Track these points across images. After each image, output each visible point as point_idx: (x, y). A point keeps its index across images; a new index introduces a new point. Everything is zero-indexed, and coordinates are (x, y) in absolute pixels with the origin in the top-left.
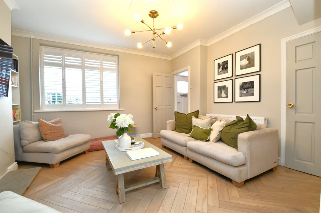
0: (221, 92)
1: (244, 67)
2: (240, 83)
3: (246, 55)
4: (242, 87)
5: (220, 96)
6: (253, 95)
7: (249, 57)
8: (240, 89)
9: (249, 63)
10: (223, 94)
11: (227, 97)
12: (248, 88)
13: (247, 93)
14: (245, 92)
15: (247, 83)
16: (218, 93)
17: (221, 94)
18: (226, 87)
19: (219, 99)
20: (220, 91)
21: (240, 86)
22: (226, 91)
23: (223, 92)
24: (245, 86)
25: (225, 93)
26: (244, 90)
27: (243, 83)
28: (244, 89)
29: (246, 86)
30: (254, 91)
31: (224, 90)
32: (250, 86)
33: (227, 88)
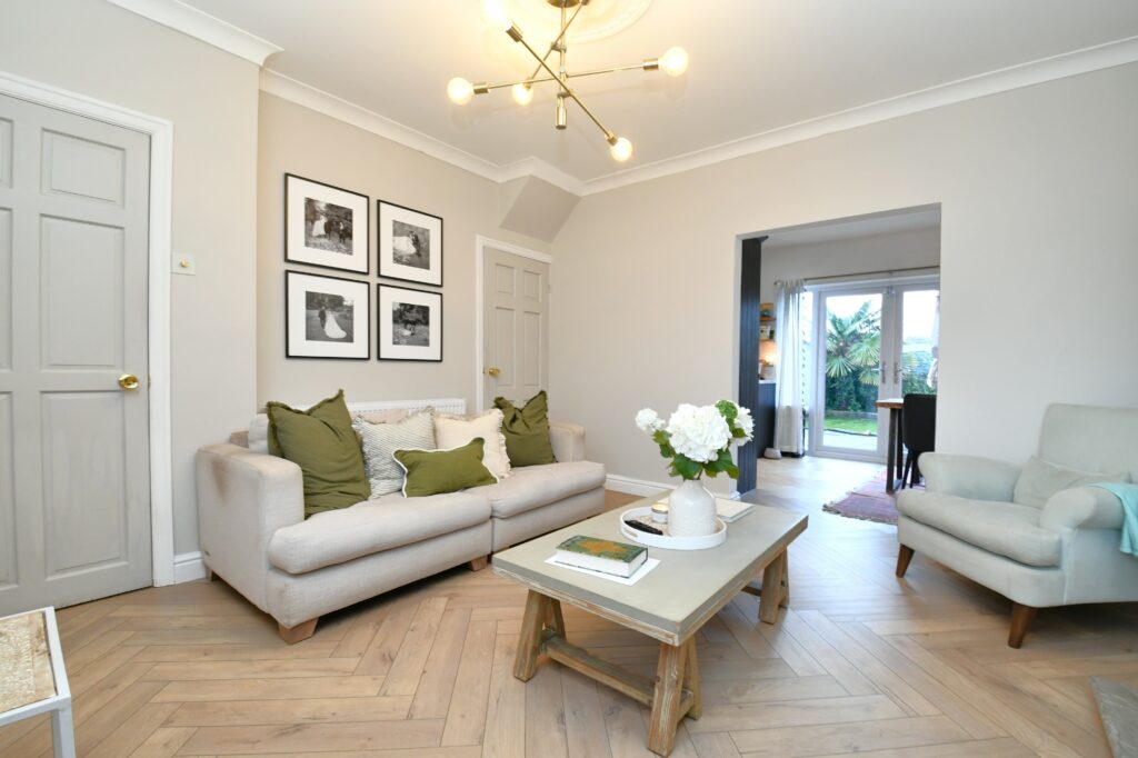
0: (323, 317)
1: (404, 260)
2: (394, 304)
3: (410, 226)
4: (401, 317)
5: (314, 333)
6: (426, 342)
7: (416, 237)
8: (395, 321)
9: (418, 254)
10: (332, 327)
11: (349, 339)
12: (414, 323)
13: (412, 334)
14: (407, 333)
15: (412, 307)
16: (308, 318)
17: (323, 326)
18: (345, 303)
19: (309, 342)
20: (316, 313)
21: (394, 312)
22: (346, 318)
23: (331, 318)
24: (407, 314)
25: (339, 323)
26: (405, 328)
27: (402, 305)
28: (406, 322)
29: (412, 316)
30: (428, 332)
31: (337, 314)
32: (420, 317)
33: (350, 309)
